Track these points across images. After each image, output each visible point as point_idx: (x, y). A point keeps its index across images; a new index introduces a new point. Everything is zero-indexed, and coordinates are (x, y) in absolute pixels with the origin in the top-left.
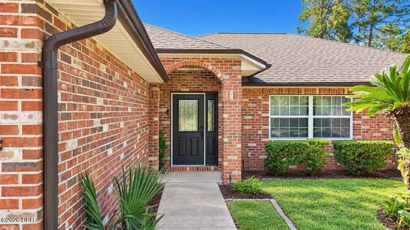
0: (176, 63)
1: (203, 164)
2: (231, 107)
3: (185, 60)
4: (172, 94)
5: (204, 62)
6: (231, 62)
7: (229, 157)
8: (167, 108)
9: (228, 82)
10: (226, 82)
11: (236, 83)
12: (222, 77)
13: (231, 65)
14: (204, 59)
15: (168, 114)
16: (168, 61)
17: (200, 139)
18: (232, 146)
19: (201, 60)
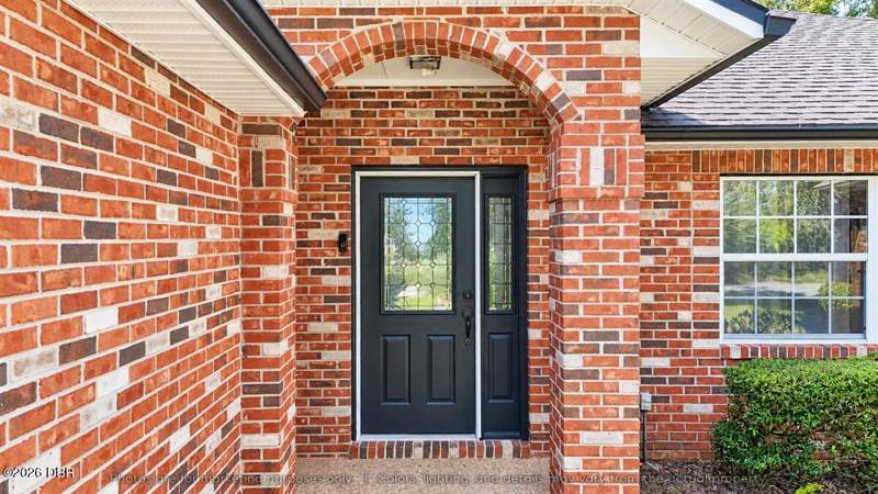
0: (356, 30)
1: (472, 431)
2: (594, 218)
3: (397, 19)
4: (359, 174)
5: (476, 22)
6: (596, 21)
7: (586, 438)
8: (338, 226)
9: (581, 111)
10: (572, 111)
11: (616, 115)
12: (555, 88)
13: (595, 35)
14: (479, 10)
15: (343, 251)
16: (322, 23)
17: (461, 338)
18: (600, 387)
19: (465, 15)
